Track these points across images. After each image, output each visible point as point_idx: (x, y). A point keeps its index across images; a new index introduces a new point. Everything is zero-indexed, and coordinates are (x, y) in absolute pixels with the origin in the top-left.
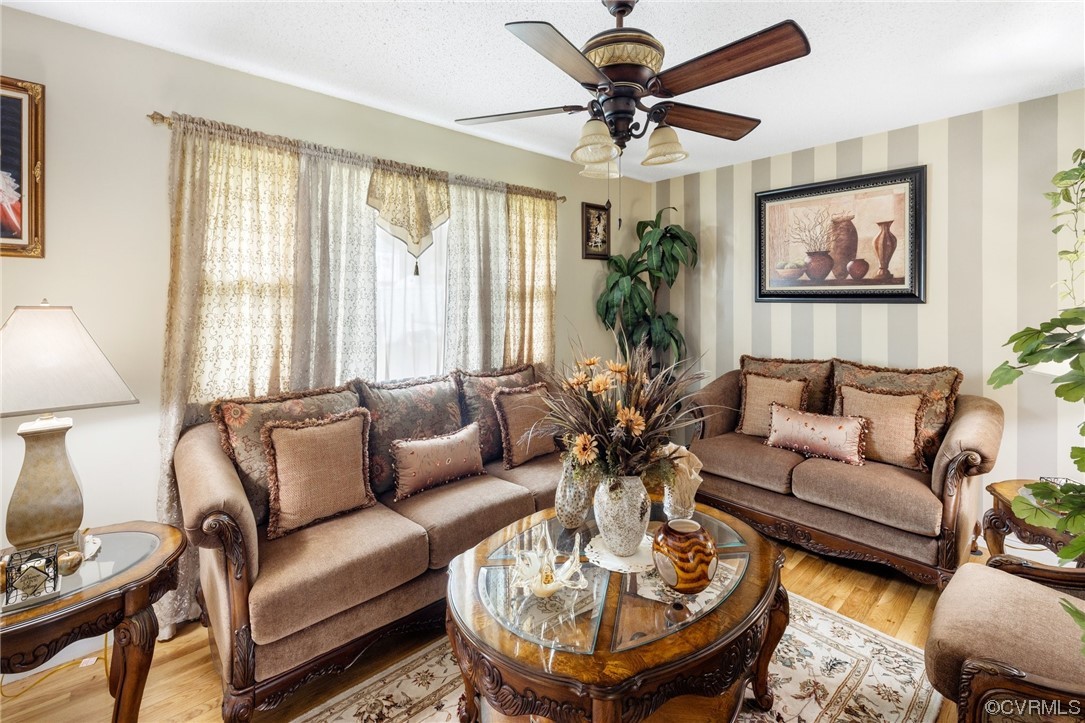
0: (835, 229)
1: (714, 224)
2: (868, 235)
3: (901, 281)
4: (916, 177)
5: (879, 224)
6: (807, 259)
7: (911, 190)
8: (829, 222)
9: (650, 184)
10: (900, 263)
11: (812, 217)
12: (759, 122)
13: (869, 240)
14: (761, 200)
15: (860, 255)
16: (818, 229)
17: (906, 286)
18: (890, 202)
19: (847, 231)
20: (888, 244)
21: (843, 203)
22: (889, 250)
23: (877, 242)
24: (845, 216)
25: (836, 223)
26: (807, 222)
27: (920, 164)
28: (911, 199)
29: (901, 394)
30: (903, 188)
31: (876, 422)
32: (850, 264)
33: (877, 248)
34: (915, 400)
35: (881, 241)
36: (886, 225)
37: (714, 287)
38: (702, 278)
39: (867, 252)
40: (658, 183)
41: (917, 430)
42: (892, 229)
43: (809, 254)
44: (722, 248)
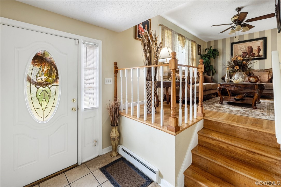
0: (248, 48)
1: (221, 49)
2: (255, 49)
3: (262, 56)
4: (265, 39)
5: (257, 47)
6: (242, 54)
7: (264, 41)
8: (247, 47)
9: (206, 42)
10: (262, 53)
11: (243, 46)
12: (254, 27)
13: (255, 50)
14: (232, 44)
15: (253, 52)
16: (245, 48)
17: (263, 57)
18: (260, 43)
19: (251, 49)
20: (259, 50)
21: (250, 44)
22: (259, 51)
23: (257, 50)
24: (250, 46)
25: (248, 47)
26: (242, 47)
27: (265, 37)
28: (264, 42)
29: (265, 72)
30: (262, 41)
31: (261, 76)
32: (251, 54)
33: (257, 51)
34: (268, 72)
35: (258, 50)
36: (259, 47)
37: (221, 60)
38: (218, 59)
39: (255, 51)
40: (207, 42)
41: (268, 77)
42: (260, 48)
43: (243, 53)
44: (223, 53)
